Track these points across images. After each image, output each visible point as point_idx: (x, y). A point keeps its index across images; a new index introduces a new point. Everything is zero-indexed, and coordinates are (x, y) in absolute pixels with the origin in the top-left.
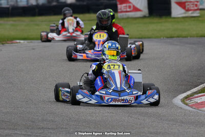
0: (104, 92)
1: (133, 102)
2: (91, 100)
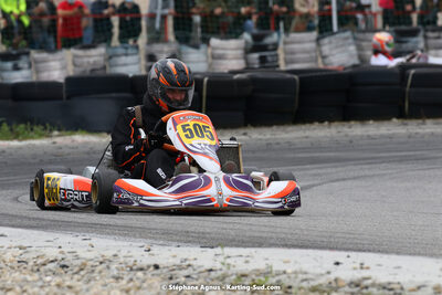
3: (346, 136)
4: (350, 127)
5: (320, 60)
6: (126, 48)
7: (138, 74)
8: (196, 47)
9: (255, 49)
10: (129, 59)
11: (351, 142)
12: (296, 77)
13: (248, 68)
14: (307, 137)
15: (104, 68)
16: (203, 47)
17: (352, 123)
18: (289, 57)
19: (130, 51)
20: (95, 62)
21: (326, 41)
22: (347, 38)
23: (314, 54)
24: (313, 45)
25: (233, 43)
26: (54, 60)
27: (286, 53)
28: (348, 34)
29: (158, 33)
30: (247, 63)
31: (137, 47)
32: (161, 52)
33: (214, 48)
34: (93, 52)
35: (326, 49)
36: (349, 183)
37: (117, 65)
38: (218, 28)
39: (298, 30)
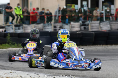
0: (69, 61)
1: (87, 67)
2: (60, 66)
3: (107, 49)
4: (108, 46)
5: (100, 28)
6: (48, 24)
7: (51, 31)
8: (67, 24)
9: (83, 25)
10: (49, 27)
11: (108, 50)
12: (94, 33)
13: (81, 30)
14: (96, 49)
15: (42, 29)
16: (69, 24)
17: (108, 45)
18: (92, 27)
19: (49, 25)
20: (40, 28)
21: (102, 23)
22: (107, 23)
23: (98, 27)
24: (98, 25)
25: (77, 24)
26: (29, 27)
27: (91, 26)
28: (108, 22)
29: (57, 20)
30: (81, 29)
31: (51, 24)
32: (58, 25)
33: (72, 25)
34: (39, 25)
35: (102, 26)
36: (108, 61)
37: (46, 29)
38: (73, 19)
39: (94, 20)
